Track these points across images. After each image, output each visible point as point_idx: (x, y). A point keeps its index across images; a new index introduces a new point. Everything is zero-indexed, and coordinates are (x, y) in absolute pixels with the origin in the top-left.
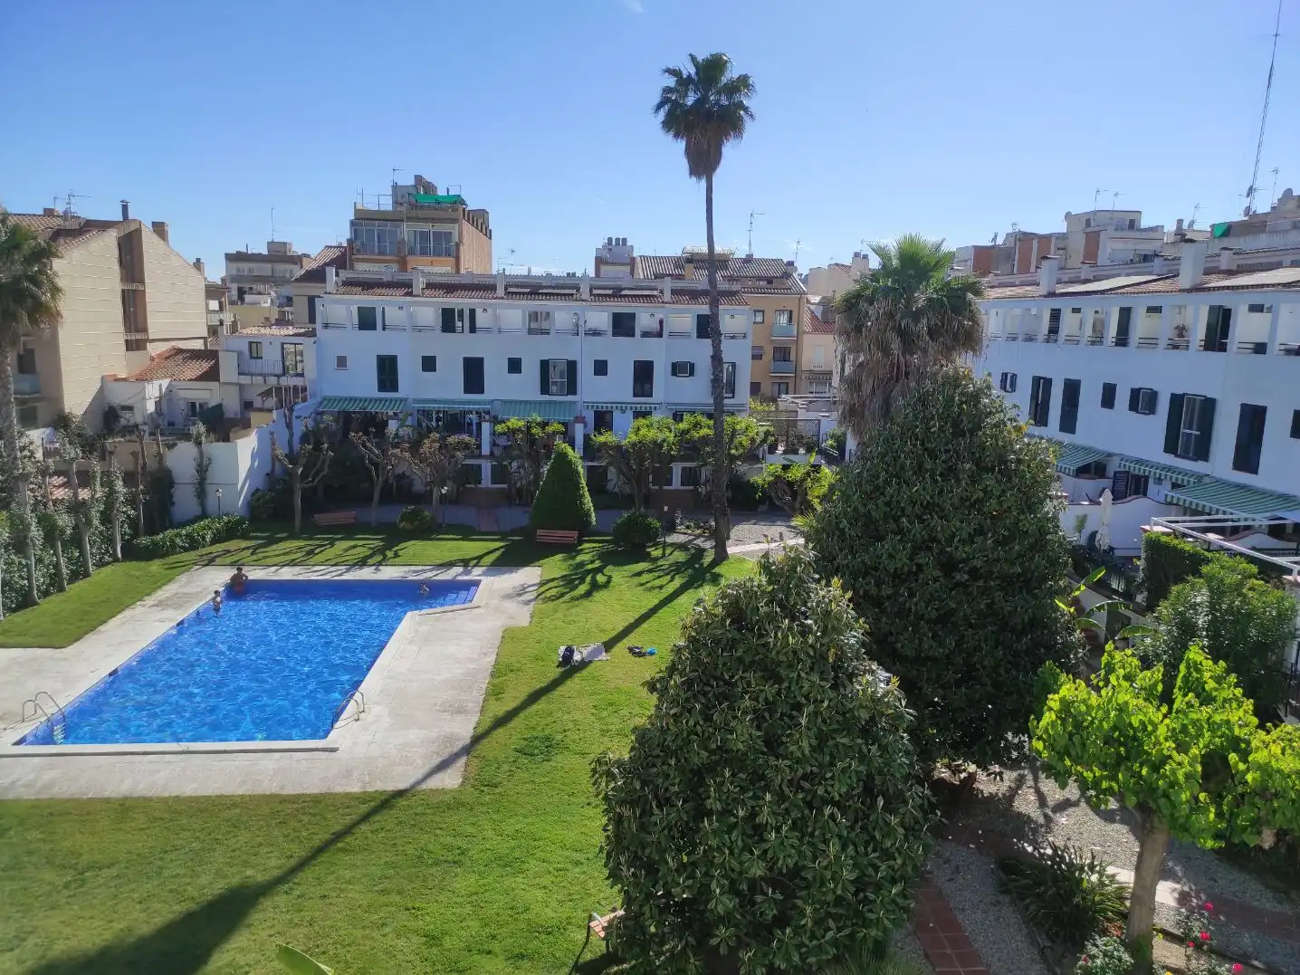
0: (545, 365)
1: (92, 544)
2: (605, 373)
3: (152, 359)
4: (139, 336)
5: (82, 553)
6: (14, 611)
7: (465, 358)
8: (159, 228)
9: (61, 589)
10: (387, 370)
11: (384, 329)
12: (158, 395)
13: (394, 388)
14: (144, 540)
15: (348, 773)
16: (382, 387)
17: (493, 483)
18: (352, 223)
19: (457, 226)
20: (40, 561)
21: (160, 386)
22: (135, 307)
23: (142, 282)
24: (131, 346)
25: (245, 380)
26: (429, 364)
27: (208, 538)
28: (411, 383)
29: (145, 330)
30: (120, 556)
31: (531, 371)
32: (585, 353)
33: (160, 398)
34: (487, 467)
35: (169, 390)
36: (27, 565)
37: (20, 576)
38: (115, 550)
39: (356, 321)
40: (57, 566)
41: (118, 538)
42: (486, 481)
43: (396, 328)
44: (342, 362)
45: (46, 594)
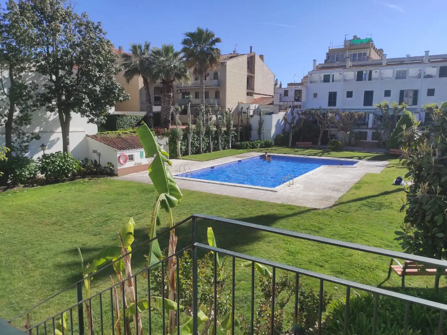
0: (402, 92)
1: (222, 141)
2: (433, 95)
3: (255, 100)
4: (251, 91)
5: (218, 142)
6: (194, 154)
7: (365, 91)
8: (261, 57)
9: (210, 152)
10: (332, 98)
11: (333, 81)
12: (254, 109)
13: (334, 104)
14: (239, 143)
15: (279, 198)
16: (330, 104)
17: (372, 140)
18: (327, 54)
19: (368, 50)
20: (203, 140)
21: (255, 106)
22: (251, 82)
23: (254, 73)
24: (248, 94)
25: (282, 103)
26: (350, 94)
27: (259, 145)
28: (342, 102)
29: (253, 90)
30: (230, 147)
31: (395, 94)
32: (423, 87)
33: (255, 110)
34: (370, 133)
35: (258, 108)
36: (199, 140)
37: (197, 143)
38: (229, 145)
39: (322, 79)
40: (209, 143)
41: (230, 141)
42: (369, 139)
43: (337, 81)
44: (315, 95)
45: (205, 152)
